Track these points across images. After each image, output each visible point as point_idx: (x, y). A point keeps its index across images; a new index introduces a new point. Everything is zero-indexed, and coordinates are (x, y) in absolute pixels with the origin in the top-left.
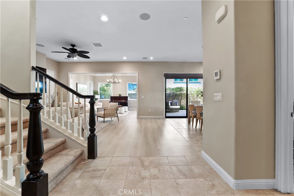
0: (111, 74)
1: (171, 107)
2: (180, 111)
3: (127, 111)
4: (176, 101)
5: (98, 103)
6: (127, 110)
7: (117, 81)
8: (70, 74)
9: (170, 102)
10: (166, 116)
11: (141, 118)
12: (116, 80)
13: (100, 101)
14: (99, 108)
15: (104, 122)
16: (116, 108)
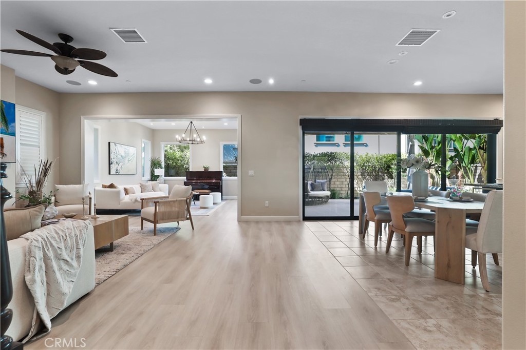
0: (183, 123)
1: (313, 193)
2: (332, 203)
3: (220, 203)
4: (322, 181)
5: (160, 185)
6: (219, 200)
7: (198, 139)
8: (86, 120)
9: (309, 182)
10: (305, 216)
11: (247, 222)
12: (195, 136)
13: (165, 182)
14: (146, 199)
15: (155, 232)
16: (185, 199)
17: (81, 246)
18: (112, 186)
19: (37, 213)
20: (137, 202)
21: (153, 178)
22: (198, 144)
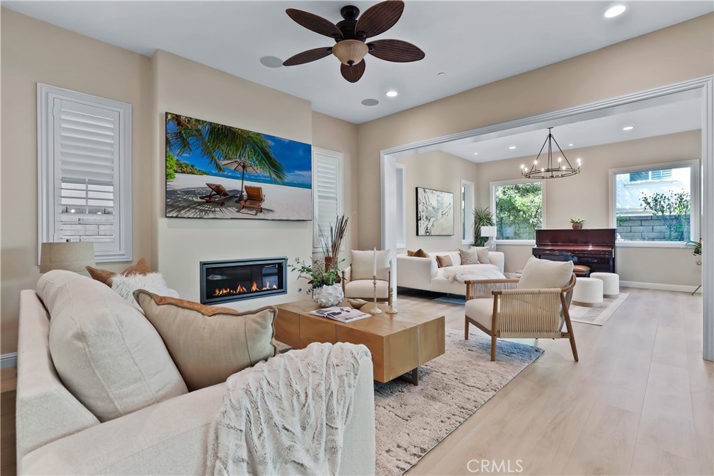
5: (491, 253)
6: (615, 290)
8: (386, 156)
13: (498, 248)
16: (559, 290)
17: (339, 423)
18: (420, 253)
19: (258, 327)
20: (456, 283)
21: (479, 241)
22: (563, 176)
